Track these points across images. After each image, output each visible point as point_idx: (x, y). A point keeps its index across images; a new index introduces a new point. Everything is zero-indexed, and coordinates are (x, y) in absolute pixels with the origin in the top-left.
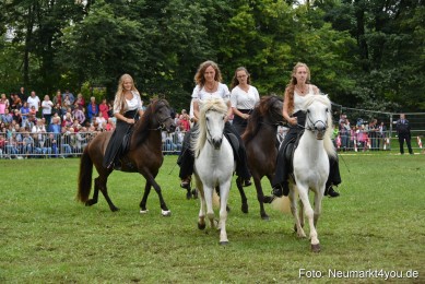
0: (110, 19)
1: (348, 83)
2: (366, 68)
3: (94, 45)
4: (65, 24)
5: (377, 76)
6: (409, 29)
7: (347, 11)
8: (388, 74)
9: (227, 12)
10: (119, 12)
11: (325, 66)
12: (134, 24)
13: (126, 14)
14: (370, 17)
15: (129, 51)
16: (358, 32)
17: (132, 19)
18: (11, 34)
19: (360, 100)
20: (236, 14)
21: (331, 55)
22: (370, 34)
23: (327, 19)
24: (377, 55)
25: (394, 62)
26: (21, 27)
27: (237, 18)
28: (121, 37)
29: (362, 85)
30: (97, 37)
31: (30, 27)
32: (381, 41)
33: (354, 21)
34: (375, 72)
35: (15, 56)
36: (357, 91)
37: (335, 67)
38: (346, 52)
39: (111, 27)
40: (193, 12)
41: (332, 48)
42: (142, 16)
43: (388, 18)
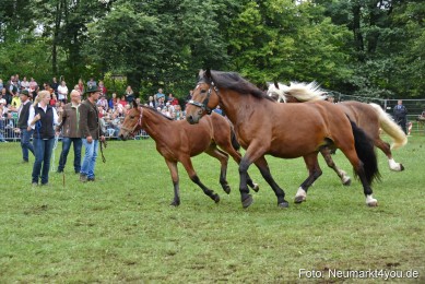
0: (131, 14)
1: (346, 72)
2: (362, 59)
3: (116, 39)
4: (90, 20)
5: (371, 67)
7: (344, 6)
8: (382, 64)
9: (236, 8)
10: (138, 9)
11: (325, 58)
12: (152, 19)
13: (145, 10)
15: (148, 44)
16: (354, 26)
17: (150, 15)
18: (40, 30)
19: (357, 88)
20: (244, 10)
21: (331, 47)
23: (327, 14)
26: (50, 23)
27: (245, 14)
28: (141, 31)
29: (359, 74)
30: (119, 32)
31: (58, 22)
33: (351, 17)
34: (370, 62)
35: (44, 48)
37: (334, 58)
39: (131, 22)
40: (205, 8)
41: (331, 41)
42: (159, 12)
43: (382, 13)
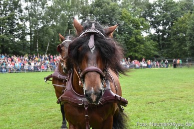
6: (170, 41)
14: (161, 38)
22: (161, 42)
24: (163, 47)
25: (166, 48)
32: (164, 43)
36: (158, 55)
38: (156, 46)
